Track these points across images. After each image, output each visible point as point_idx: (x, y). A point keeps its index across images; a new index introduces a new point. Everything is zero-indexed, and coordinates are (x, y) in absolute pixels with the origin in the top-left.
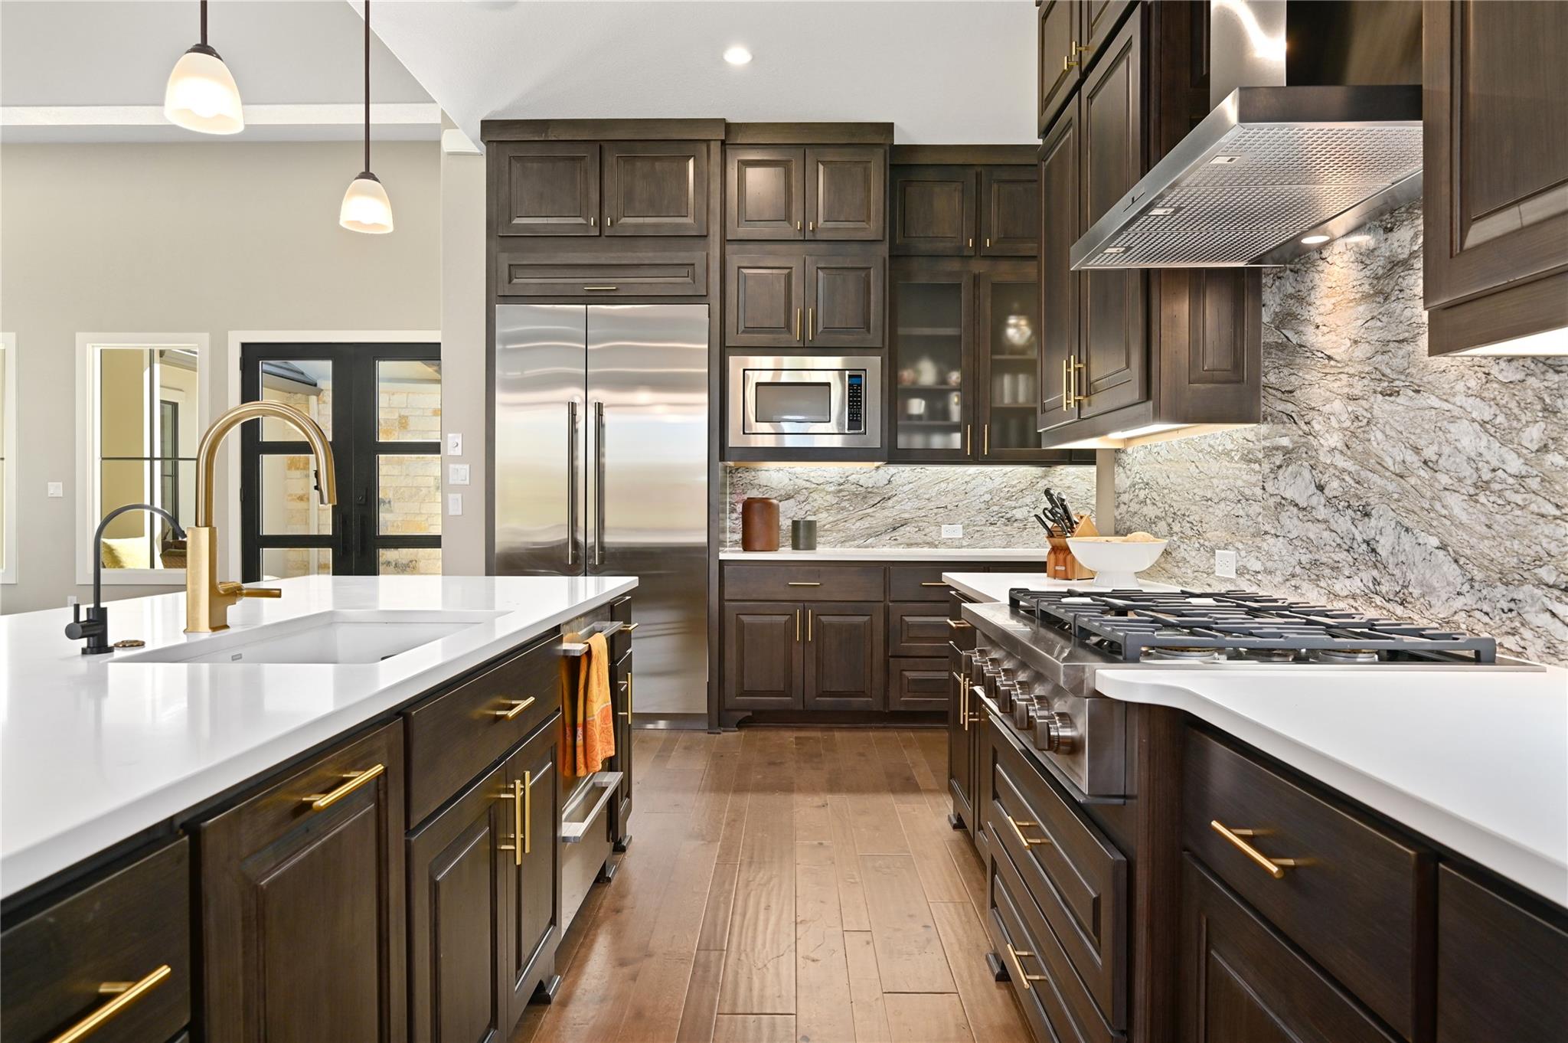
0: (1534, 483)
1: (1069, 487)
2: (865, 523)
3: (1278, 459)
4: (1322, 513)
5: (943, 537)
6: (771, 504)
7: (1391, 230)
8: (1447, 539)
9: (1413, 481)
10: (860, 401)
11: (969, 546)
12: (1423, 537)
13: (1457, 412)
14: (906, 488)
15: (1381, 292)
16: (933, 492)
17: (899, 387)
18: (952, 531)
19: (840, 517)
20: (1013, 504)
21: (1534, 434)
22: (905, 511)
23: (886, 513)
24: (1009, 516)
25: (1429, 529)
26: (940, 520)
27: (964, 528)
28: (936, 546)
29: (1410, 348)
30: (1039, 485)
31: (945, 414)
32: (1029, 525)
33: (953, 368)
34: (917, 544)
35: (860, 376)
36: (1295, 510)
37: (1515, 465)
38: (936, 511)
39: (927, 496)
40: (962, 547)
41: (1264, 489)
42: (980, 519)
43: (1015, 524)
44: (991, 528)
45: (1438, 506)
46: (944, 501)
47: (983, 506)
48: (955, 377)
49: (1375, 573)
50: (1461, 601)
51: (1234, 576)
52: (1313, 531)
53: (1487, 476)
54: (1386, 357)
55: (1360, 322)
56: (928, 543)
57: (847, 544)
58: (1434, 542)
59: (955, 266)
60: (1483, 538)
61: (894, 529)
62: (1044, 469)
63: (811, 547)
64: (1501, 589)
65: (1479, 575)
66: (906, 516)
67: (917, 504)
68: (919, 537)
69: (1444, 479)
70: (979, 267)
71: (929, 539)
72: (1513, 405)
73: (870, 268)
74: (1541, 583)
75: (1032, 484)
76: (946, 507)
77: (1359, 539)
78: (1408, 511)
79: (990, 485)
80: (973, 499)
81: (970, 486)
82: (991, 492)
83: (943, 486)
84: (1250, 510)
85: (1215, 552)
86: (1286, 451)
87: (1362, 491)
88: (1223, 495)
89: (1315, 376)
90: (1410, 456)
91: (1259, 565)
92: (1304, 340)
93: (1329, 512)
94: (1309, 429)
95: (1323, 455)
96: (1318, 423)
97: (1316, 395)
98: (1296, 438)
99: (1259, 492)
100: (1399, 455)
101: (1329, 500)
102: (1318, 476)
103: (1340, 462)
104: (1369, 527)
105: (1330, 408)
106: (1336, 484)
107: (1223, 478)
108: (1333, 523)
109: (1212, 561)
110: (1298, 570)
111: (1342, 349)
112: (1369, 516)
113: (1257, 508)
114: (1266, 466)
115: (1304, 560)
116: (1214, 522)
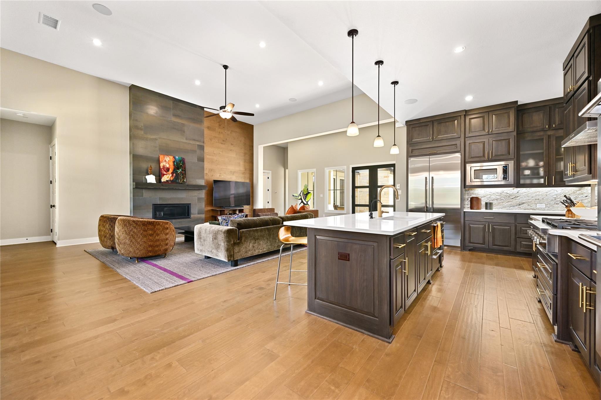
2: (510, 203)
5: (537, 207)
6: (479, 198)
10: (507, 172)
11: (547, 210)
14: (524, 194)
16: (534, 195)
17: (521, 167)
18: (541, 206)
19: (501, 201)
22: (523, 200)
23: (517, 201)
26: (536, 202)
27: (545, 205)
28: (535, 210)
30: (577, 193)
31: (538, 174)
33: (541, 161)
34: (528, 209)
35: (507, 166)
38: (535, 200)
39: (532, 196)
40: (545, 210)
42: (553, 202)
44: (557, 205)
46: (537, 197)
47: (553, 199)
48: (541, 164)
56: (532, 209)
57: (503, 209)
59: (542, 133)
61: (520, 205)
62: (579, 188)
63: (491, 209)
66: (524, 201)
67: (528, 198)
68: (529, 207)
70: (550, 133)
71: (533, 207)
73: (510, 139)
75: (574, 192)
76: (539, 199)
79: (556, 193)
80: (549, 197)
81: (548, 193)
82: (556, 195)
83: (538, 193)
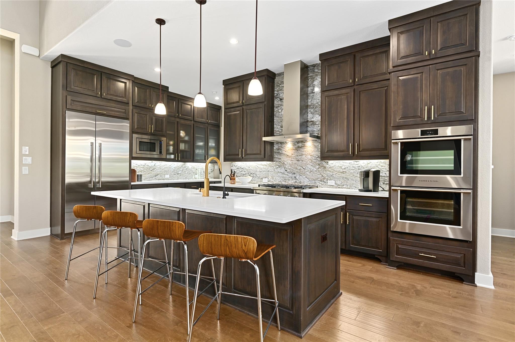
0: (318, 171)
1: (188, 167)
2: (149, 175)
3: (278, 167)
4: (286, 174)
5: (166, 177)
6: (135, 170)
7: (298, 143)
8: (307, 176)
9: (302, 170)
10: (162, 147)
11: (170, 179)
12: (303, 176)
13: (308, 164)
14: (158, 167)
15: (297, 150)
16: (164, 168)
18: (167, 176)
19: (144, 173)
20: (179, 170)
21: (317, 167)
22: (158, 172)
23: (154, 172)
24: (178, 173)
25: (304, 175)
26: (165, 174)
27: (170, 176)
28: (164, 180)
29: (301, 156)
32: (181, 175)
33: (171, 140)
34: (160, 179)
35: (162, 142)
36: (281, 173)
37: (315, 169)
38: (164, 172)
39: (162, 168)
42: (173, 173)
43: (179, 175)
44: (175, 175)
45: (305, 173)
47: (173, 171)
48: (171, 143)
49: (296, 180)
50: (308, 183)
51: (267, 182)
52: (285, 176)
53: (312, 170)
54: (298, 157)
55: (293, 152)
57: (145, 180)
58: (305, 177)
59: (174, 119)
60: (311, 176)
61: (156, 176)
63: (141, 181)
64: (314, 181)
65: (311, 180)
66: (158, 173)
67: (160, 170)
68: (161, 178)
69: (306, 171)
70: (178, 120)
71: (163, 178)
72: (315, 164)
74: (318, 180)
75: (182, 166)
76: (166, 171)
77: (293, 177)
78: (301, 174)
79: (175, 166)
80: (171, 169)
81: (171, 166)
82: (174, 168)
83: (166, 166)
84: (271, 173)
85: (262, 179)
86: (279, 166)
87: (293, 171)
88: (264, 171)
89: (285, 157)
90: (301, 168)
91: (273, 180)
92: (283, 152)
93: (288, 174)
94: (284, 163)
95: (287, 167)
96: (285, 163)
97: (285, 159)
98: (281, 164)
99: (273, 171)
100: (299, 168)
101: (288, 172)
102: (285, 169)
103: (290, 168)
104: (295, 175)
105: (288, 161)
106: (289, 170)
107: (264, 168)
108: (288, 175)
109: (262, 180)
110: (282, 180)
111: (290, 155)
112: (295, 174)
113: (273, 173)
114: (275, 167)
115: (283, 179)
116: (262, 174)
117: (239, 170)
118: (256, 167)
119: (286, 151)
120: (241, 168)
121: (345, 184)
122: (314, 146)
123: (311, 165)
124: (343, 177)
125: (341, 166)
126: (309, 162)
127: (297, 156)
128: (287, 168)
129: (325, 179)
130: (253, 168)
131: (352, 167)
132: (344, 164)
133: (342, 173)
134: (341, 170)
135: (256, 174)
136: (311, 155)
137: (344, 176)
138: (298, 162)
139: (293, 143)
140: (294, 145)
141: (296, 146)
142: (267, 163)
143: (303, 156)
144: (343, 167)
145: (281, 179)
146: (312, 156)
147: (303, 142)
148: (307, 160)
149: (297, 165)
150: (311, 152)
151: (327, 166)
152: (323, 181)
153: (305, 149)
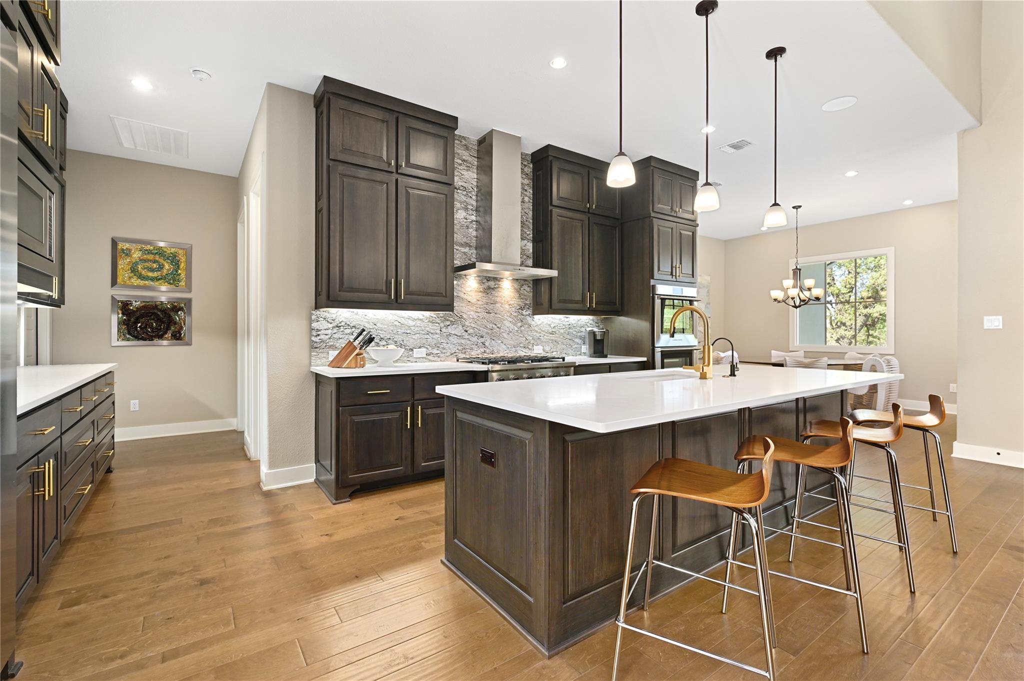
0: (519, 332)
3: (448, 323)
4: (467, 337)
7: (489, 281)
13: (505, 319)
15: (486, 292)
21: (519, 324)
25: (499, 339)
36: (456, 336)
37: (516, 329)
41: (441, 331)
45: (501, 335)
49: (485, 349)
50: (506, 352)
52: (463, 341)
58: (500, 342)
60: (510, 340)
65: (509, 347)
69: (502, 331)
74: (521, 347)
77: (480, 342)
78: (493, 336)
84: (434, 337)
85: (412, 350)
86: (451, 322)
87: (480, 332)
88: (417, 332)
89: (463, 305)
90: (494, 326)
91: (438, 352)
92: (459, 295)
93: (469, 337)
94: (462, 317)
95: (467, 323)
96: (464, 316)
97: (464, 309)
98: (456, 318)
99: (438, 332)
100: (490, 326)
101: (469, 334)
102: (465, 329)
103: (473, 325)
104: (482, 340)
105: (468, 313)
106: (472, 330)
107: (417, 327)
108: (471, 339)
109: (411, 353)
110: (457, 351)
111: (474, 301)
112: (483, 337)
113: (437, 336)
114: (442, 325)
115: (459, 348)
116: (411, 340)
117: (342, 330)
118: (396, 323)
119: (465, 292)
120: (349, 325)
121: (555, 350)
122: (515, 289)
123: (510, 322)
124: (552, 340)
125: (550, 323)
126: (507, 316)
127: (487, 303)
128: (468, 326)
129: (530, 344)
130: (386, 327)
131: (562, 325)
132: (553, 321)
133: (551, 334)
134: (550, 330)
135: (395, 340)
136: (509, 303)
137: (553, 338)
138: (488, 315)
139: (479, 279)
140: (481, 282)
141: (485, 286)
142: (424, 316)
143: (496, 305)
144: (552, 326)
145: (457, 348)
146: (511, 306)
147: (497, 280)
148: (504, 312)
149: (486, 321)
150: (509, 299)
151: (533, 323)
152: (528, 348)
153: (501, 294)
